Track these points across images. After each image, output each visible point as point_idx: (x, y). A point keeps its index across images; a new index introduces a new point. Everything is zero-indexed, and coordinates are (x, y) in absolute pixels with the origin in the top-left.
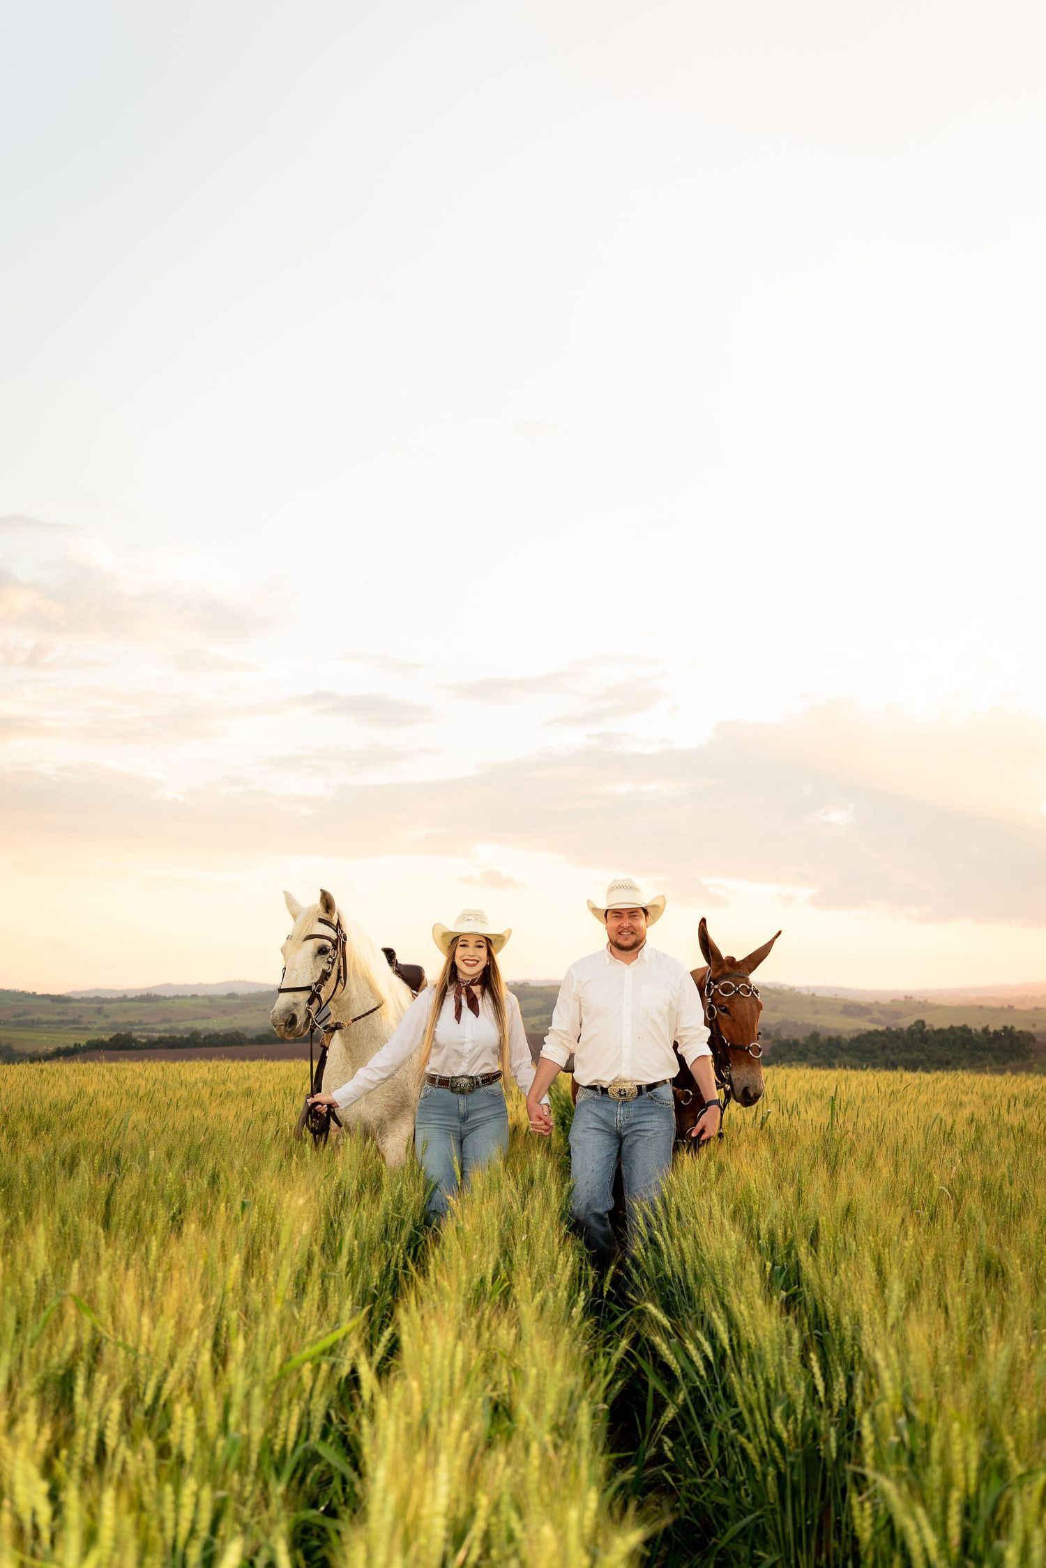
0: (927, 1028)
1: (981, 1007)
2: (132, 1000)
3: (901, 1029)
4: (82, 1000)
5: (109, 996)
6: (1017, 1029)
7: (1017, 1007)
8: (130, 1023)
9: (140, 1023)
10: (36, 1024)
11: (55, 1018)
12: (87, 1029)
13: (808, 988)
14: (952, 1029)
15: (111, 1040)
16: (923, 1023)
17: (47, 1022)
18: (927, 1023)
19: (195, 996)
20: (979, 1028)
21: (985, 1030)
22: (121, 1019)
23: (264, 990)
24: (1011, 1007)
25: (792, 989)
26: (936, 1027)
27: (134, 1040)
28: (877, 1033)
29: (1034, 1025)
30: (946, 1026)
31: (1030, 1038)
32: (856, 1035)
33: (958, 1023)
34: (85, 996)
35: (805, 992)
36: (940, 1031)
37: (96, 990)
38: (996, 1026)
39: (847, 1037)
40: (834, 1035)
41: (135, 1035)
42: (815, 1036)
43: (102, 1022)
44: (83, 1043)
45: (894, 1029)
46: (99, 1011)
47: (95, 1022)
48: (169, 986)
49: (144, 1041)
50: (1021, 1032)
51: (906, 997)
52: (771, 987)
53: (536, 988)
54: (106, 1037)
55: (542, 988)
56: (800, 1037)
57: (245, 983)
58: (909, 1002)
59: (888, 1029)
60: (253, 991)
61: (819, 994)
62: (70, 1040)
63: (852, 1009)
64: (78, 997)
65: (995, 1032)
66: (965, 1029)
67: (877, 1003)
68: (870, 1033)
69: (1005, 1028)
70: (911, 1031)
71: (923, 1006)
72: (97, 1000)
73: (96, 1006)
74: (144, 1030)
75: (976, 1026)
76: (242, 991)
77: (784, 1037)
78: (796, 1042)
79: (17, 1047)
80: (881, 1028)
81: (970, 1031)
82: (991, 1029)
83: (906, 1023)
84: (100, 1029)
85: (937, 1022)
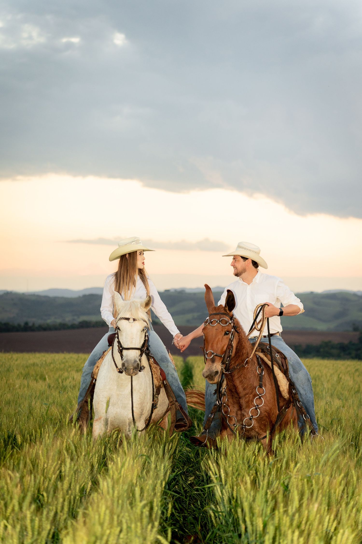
53: (190, 294)
55: (195, 294)
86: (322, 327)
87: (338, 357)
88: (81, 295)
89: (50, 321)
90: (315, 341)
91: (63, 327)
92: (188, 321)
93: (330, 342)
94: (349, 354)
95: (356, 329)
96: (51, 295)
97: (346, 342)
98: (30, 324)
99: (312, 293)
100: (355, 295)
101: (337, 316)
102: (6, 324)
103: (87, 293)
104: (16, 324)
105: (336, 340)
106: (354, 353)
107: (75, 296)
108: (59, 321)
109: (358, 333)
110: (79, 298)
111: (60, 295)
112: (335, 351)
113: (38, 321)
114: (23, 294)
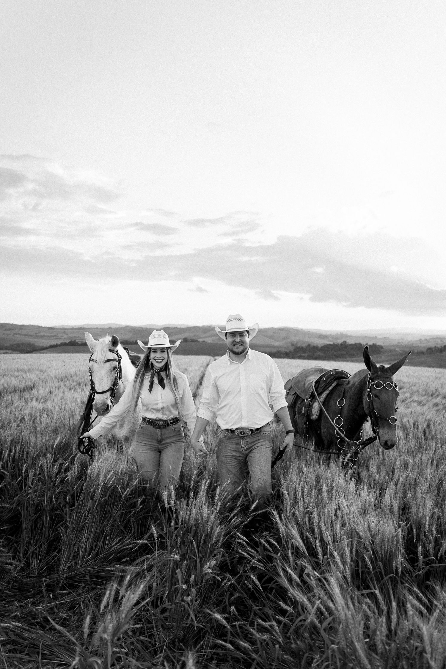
1: (366, 337)
2: (75, 329)
3: (338, 344)
4: (58, 329)
5: (67, 327)
7: (378, 337)
8: (75, 337)
9: (79, 337)
10: (42, 337)
11: (49, 335)
12: (60, 339)
13: (307, 329)
14: (356, 344)
15: (69, 342)
16: (345, 342)
17: (46, 336)
18: (347, 342)
19: (97, 328)
20: (365, 344)
22: (72, 335)
23: (121, 326)
24: (376, 337)
25: (302, 329)
26: (350, 343)
27: (77, 343)
28: (330, 345)
29: (383, 343)
30: (353, 342)
31: (381, 347)
32: (323, 345)
33: (357, 342)
34: (60, 327)
35: (306, 331)
36: (352, 345)
37: (63, 325)
38: (370, 343)
39: (320, 346)
40: (315, 345)
41: (77, 341)
42: (309, 346)
43: (66, 336)
44: (59, 343)
45: (336, 343)
46: (64, 332)
47: (63, 336)
48: (88, 325)
49: (80, 343)
50: (379, 345)
51: (340, 333)
54: (67, 341)
56: (304, 345)
57: (114, 324)
58: (341, 335)
59: (334, 343)
60: (117, 327)
61: (311, 331)
62: (54, 342)
63: (322, 336)
64: (57, 327)
66: (360, 344)
67: (330, 335)
68: (327, 345)
69: (373, 344)
70: (341, 344)
71: (346, 336)
72: (64, 329)
73: (63, 331)
74: (79, 339)
75: (363, 343)
76: (113, 327)
77: (299, 345)
78: (302, 347)
79: (37, 344)
80: (331, 343)
83: (340, 341)
84: (65, 339)
85: (350, 342)
86: (277, 344)
87: (284, 357)
90: (274, 350)
92: (213, 340)
93: (280, 351)
94: (289, 356)
95: (293, 345)
97: (288, 351)
99: (272, 328)
100: (292, 329)
101: (284, 339)
102: (127, 341)
104: (131, 341)
105: (283, 350)
106: (291, 356)
109: (293, 347)
112: (282, 355)
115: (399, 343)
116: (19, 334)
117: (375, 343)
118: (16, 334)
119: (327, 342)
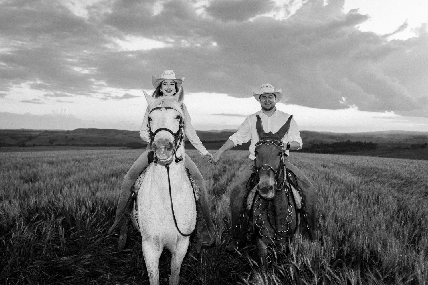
0: (350, 142)
1: (364, 137)
3: (344, 142)
6: (373, 142)
13: (321, 132)
14: (356, 142)
16: (349, 141)
21: (365, 143)
24: (372, 137)
25: (317, 132)
28: (337, 143)
29: (378, 141)
31: (376, 144)
32: (332, 143)
33: (358, 141)
36: (353, 143)
38: (367, 141)
39: (330, 144)
40: (327, 143)
42: (322, 143)
45: (342, 142)
50: (374, 143)
51: (345, 134)
52: (312, 132)
56: (319, 143)
58: (346, 136)
59: (340, 142)
61: (323, 133)
63: (331, 136)
65: (367, 143)
67: (338, 136)
70: (346, 143)
71: (349, 137)
75: (363, 141)
77: (315, 143)
78: (317, 145)
81: (361, 143)
82: (367, 142)
83: (345, 140)
85: (353, 140)
88: (221, 132)
89: (212, 140)
91: (216, 142)
94: (308, 151)
95: (310, 143)
96: (212, 132)
98: (205, 141)
100: (310, 132)
103: (223, 131)
106: (310, 151)
107: (220, 132)
108: (214, 140)
109: (311, 145)
110: (220, 133)
111: (215, 132)
113: (208, 140)
114: (203, 131)
115: (389, 141)
116: (132, 137)
117: (371, 141)
118: (129, 137)
119: (335, 141)
